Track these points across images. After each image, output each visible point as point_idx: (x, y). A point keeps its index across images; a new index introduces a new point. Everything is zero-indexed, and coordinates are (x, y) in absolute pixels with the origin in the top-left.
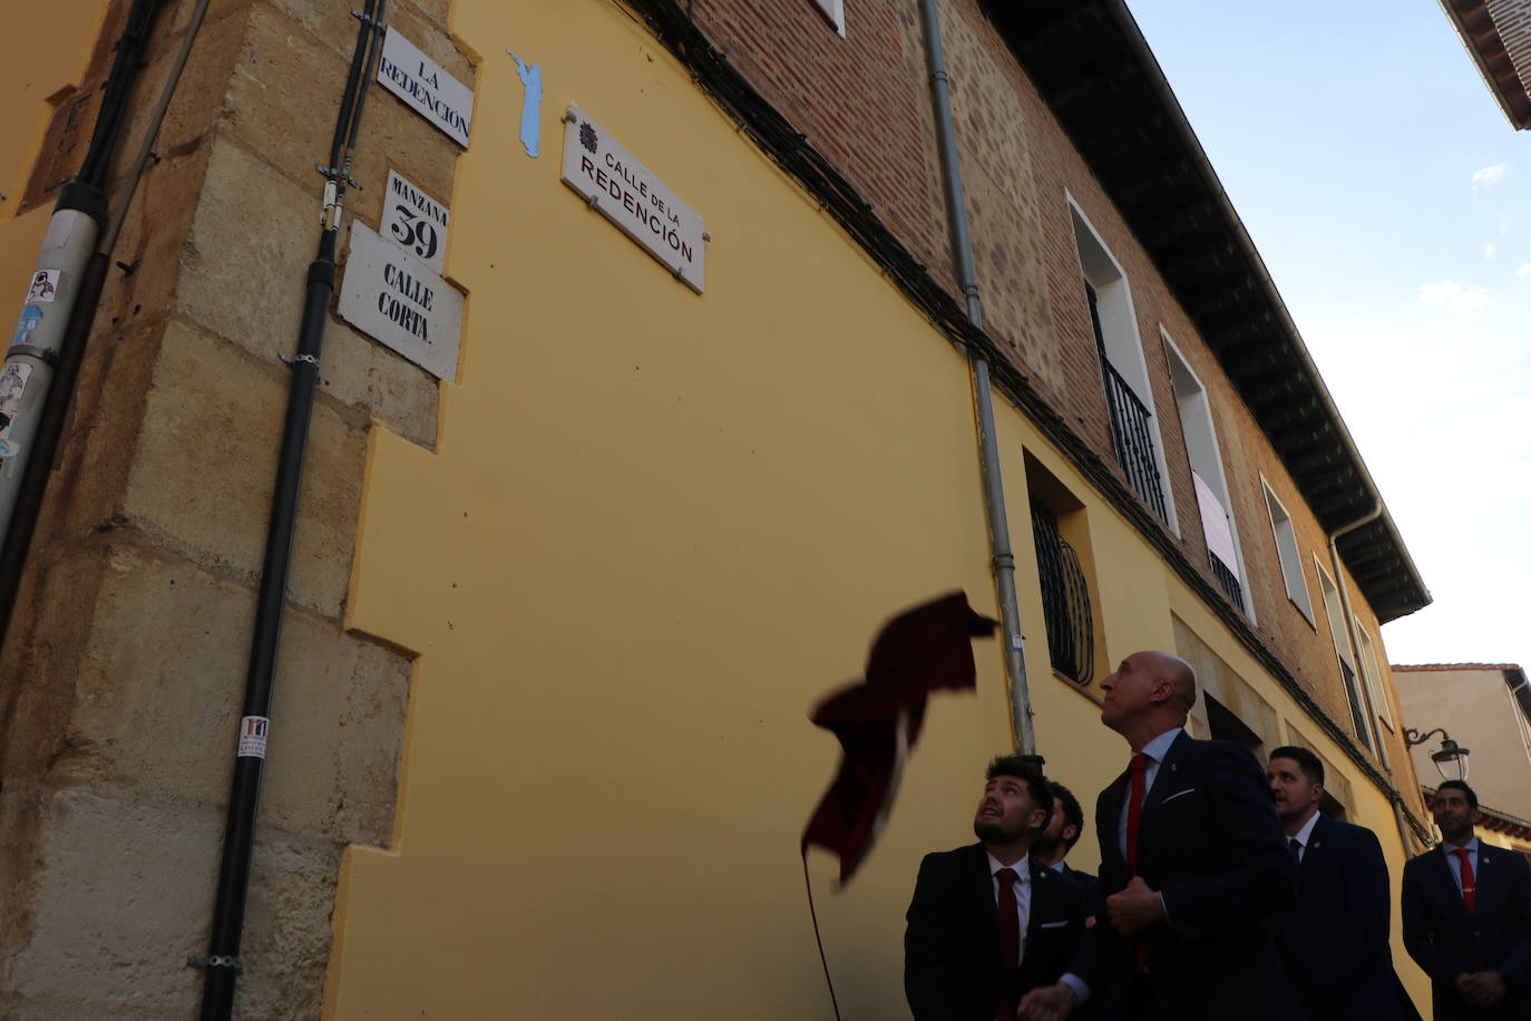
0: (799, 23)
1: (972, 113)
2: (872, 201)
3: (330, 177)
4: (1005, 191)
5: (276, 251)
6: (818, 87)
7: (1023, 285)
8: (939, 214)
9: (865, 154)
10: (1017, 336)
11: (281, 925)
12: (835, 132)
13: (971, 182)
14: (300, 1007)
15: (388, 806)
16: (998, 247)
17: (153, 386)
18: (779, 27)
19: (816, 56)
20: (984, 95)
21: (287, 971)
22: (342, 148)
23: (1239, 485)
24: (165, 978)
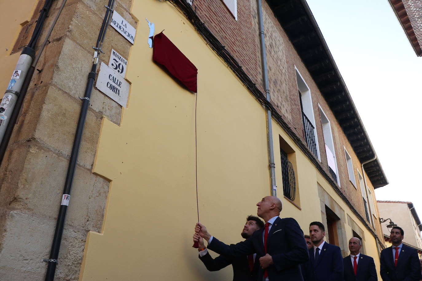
0: (225, 16)
1: (270, 43)
2: (242, 65)
3: (96, 50)
4: (278, 65)
5: (80, 69)
6: (229, 34)
7: (282, 91)
8: (260, 70)
9: (241, 53)
10: (279, 104)
11: (70, 252)
12: (233, 46)
13: (269, 62)
14: (73, 275)
15: (101, 221)
16: (275, 80)
17: (45, 103)
18: (219, 17)
19: (229, 25)
20: (274, 39)
21: (71, 264)
22: (100, 42)
23: (338, 148)
24: (37, 264)
